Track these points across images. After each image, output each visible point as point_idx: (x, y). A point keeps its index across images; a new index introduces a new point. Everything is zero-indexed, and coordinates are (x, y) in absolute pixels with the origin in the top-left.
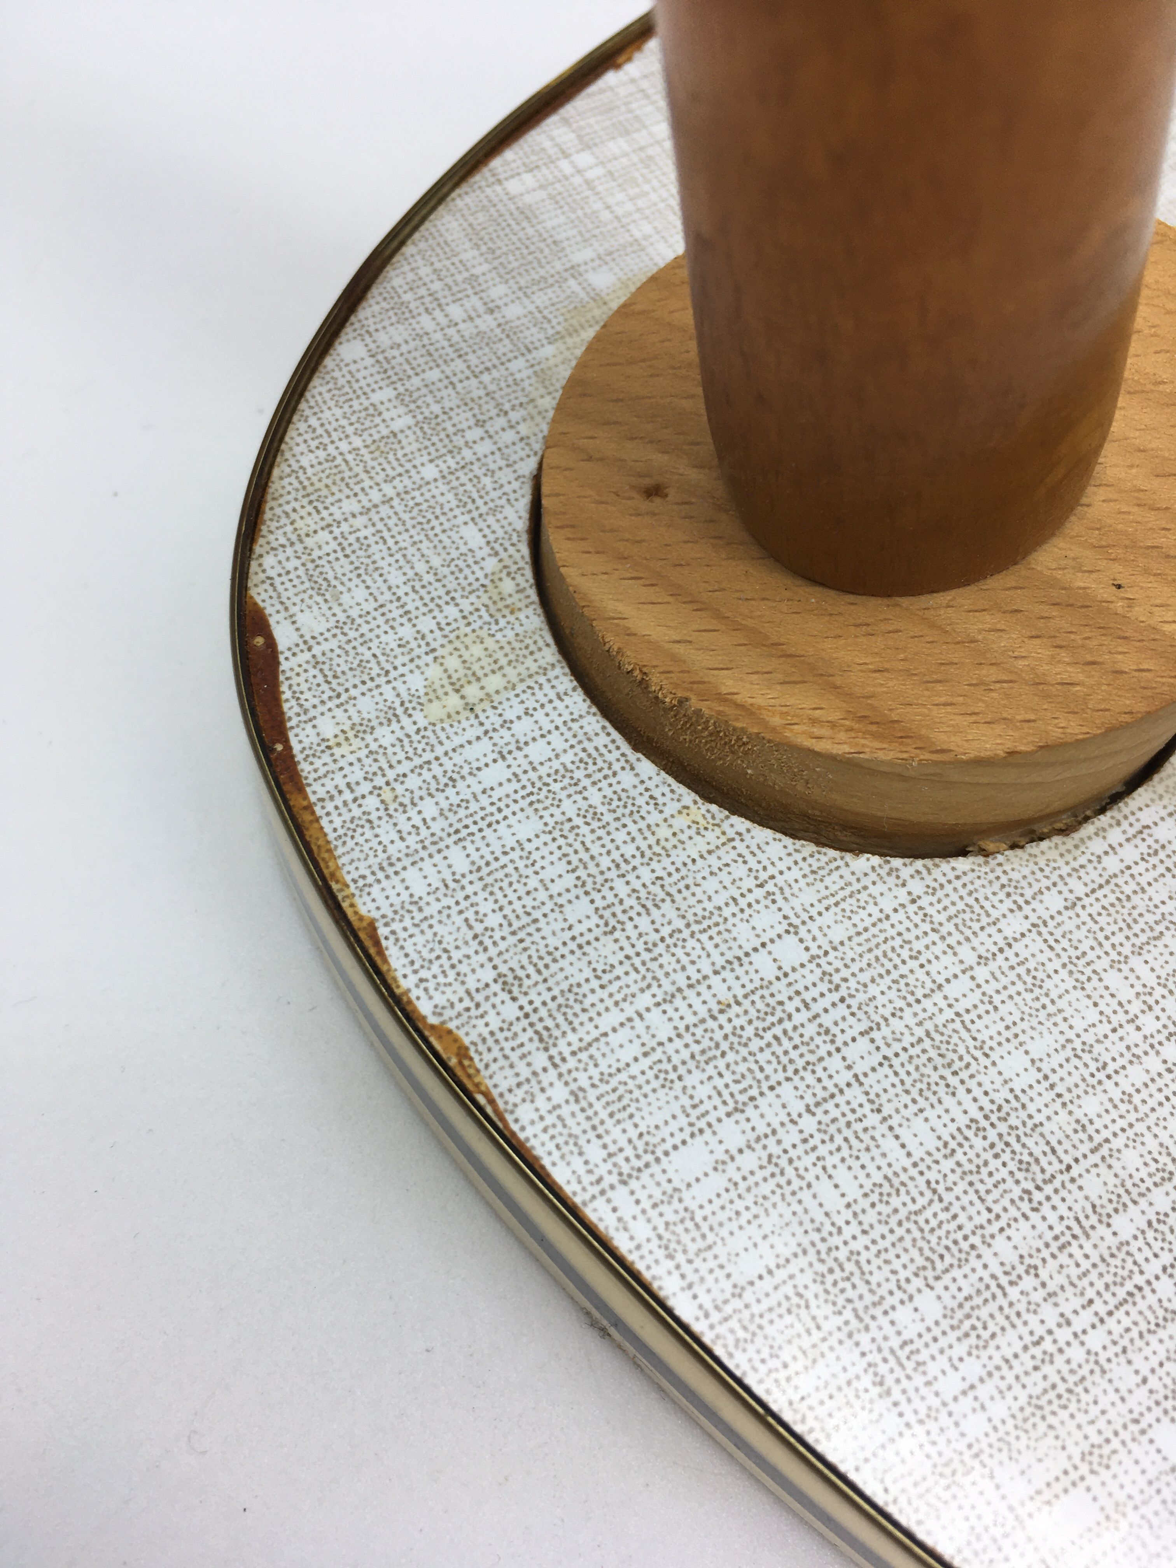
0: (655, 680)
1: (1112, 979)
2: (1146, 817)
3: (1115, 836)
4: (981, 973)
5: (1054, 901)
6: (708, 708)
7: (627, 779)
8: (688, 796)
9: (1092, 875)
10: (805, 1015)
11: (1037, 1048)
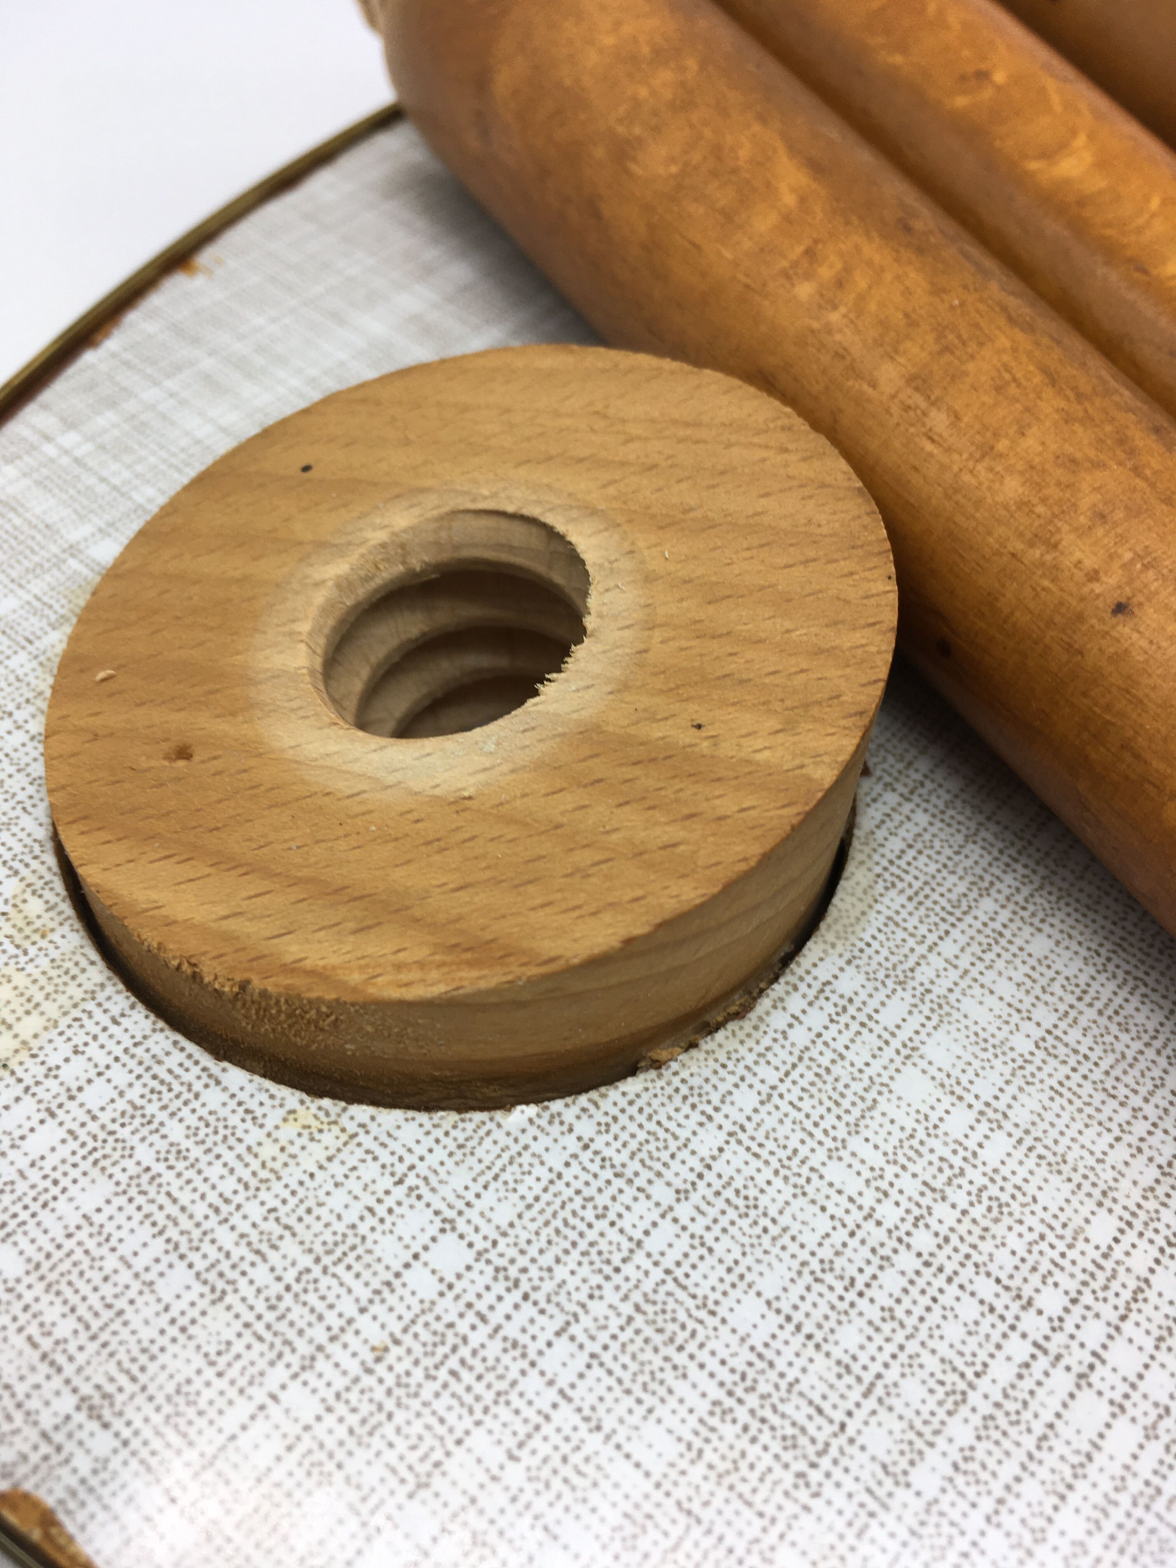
0: (209, 970)
1: (835, 1172)
2: (823, 973)
3: (795, 1003)
4: (684, 1211)
5: (746, 1099)
6: (271, 986)
7: (213, 1097)
8: (291, 1097)
9: (782, 1056)
10: (484, 1331)
11: (770, 1286)
